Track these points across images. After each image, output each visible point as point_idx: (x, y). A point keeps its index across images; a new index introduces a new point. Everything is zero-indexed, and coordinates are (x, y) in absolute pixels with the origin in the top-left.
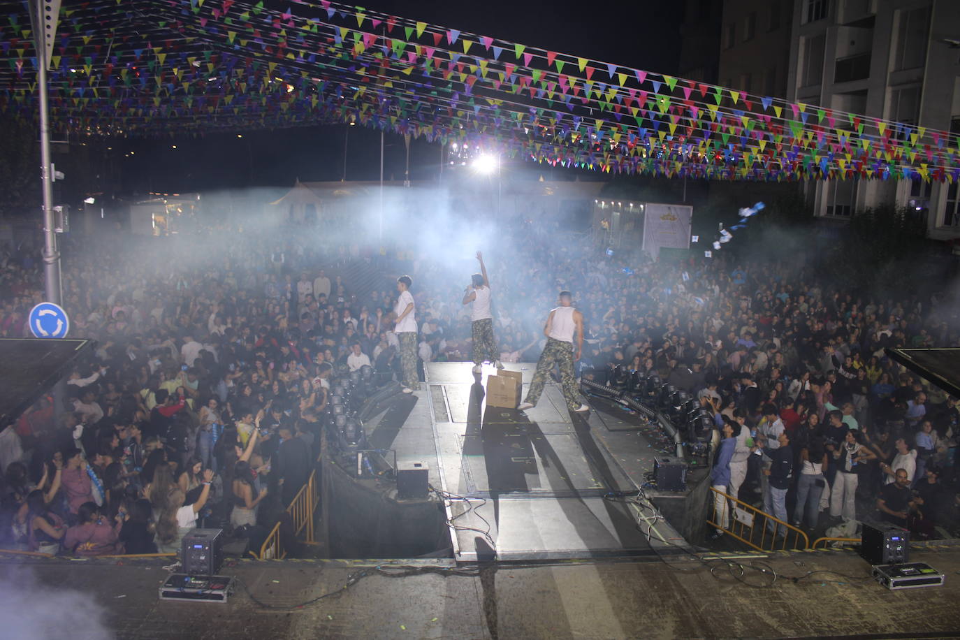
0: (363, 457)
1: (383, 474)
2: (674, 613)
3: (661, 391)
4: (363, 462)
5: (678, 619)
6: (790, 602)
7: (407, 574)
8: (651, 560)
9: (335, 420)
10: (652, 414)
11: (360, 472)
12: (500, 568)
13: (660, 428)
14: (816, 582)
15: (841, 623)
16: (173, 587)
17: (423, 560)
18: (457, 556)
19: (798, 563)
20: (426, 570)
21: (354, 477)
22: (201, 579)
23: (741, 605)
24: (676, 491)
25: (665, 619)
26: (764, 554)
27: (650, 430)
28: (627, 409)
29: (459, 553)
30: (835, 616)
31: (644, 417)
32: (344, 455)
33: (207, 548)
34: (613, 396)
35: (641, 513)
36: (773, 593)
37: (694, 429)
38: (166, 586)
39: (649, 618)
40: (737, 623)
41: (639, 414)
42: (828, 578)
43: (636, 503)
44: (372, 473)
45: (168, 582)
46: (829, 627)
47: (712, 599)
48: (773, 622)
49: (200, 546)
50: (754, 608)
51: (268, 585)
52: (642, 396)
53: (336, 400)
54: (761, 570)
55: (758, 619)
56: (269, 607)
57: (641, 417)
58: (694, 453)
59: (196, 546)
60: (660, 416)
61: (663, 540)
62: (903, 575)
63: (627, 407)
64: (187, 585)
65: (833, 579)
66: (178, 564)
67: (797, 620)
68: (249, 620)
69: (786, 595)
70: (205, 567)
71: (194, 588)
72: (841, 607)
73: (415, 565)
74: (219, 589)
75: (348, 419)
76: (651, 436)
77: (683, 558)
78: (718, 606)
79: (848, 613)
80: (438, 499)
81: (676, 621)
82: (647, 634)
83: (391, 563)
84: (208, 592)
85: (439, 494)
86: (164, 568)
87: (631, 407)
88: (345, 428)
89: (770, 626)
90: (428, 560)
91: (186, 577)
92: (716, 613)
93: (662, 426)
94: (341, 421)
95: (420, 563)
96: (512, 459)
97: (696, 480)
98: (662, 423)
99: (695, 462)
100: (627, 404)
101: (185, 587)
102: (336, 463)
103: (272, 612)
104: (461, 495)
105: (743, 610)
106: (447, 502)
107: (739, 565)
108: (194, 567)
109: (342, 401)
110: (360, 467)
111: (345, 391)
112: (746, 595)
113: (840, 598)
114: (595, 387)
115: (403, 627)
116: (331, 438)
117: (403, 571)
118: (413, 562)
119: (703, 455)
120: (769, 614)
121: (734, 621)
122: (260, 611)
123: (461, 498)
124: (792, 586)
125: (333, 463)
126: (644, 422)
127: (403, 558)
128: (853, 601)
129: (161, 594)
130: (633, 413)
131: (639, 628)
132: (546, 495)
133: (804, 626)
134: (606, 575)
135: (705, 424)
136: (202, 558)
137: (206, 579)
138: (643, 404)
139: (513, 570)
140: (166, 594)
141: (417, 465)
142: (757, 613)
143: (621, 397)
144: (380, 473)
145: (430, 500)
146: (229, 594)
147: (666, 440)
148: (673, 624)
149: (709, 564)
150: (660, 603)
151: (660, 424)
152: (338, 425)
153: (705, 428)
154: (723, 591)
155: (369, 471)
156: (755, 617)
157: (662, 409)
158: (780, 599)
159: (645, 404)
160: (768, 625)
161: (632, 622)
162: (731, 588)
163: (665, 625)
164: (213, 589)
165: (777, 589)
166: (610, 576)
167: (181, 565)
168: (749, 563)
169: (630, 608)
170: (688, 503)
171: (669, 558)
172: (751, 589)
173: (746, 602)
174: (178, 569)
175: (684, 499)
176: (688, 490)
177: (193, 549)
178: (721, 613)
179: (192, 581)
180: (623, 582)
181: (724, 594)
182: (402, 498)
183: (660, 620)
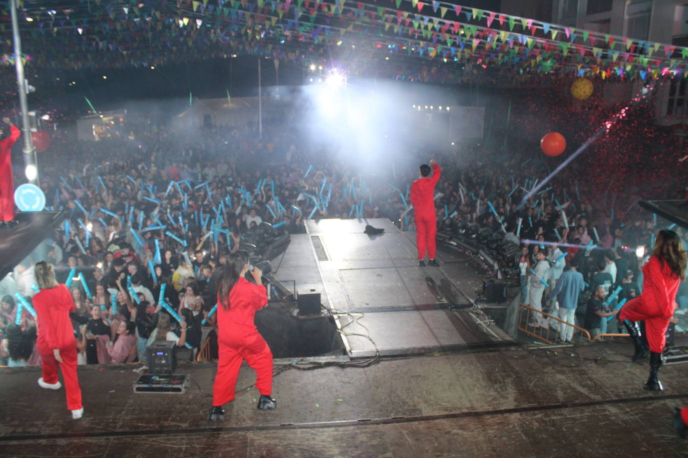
0: (271, 286)
1: (286, 298)
2: (513, 387)
4: (271, 290)
5: (516, 391)
6: (594, 376)
7: (314, 368)
8: (491, 351)
10: (474, 250)
12: (382, 361)
13: (482, 260)
14: (610, 362)
15: (632, 389)
16: (144, 383)
17: (326, 358)
18: (349, 354)
19: (596, 349)
20: (328, 364)
22: (163, 377)
23: (560, 379)
24: (499, 303)
25: (507, 392)
27: (474, 262)
28: (456, 248)
29: (350, 352)
30: (627, 385)
31: (469, 253)
33: (167, 354)
34: (445, 238)
35: (477, 319)
36: (581, 371)
38: (138, 384)
39: (495, 391)
40: (559, 392)
41: (465, 250)
42: (618, 359)
43: (473, 313)
44: (278, 297)
45: (140, 380)
46: (624, 392)
47: (538, 376)
48: (584, 391)
49: (162, 353)
50: (569, 381)
54: (570, 355)
55: (574, 390)
57: (467, 253)
58: (509, 277)
59: (158, 353)
60: (481, 251)
61: (496, 336)
62: (672, 354)
63: (456, 246)
64: (154, 382)
65: (622, 360)
66: (144, 367)
67: (601, 388)
68: (203, 405)
69: (591, 372)
70: (166, 368)
71: (159, 384)
72: (631, 378)
73: (320, 361)
74: (177, 384)
76: (475, 266)
77: (513, 348)
78: (543, 381)
79: (637, 382)
80: (329, 315)
81: (515, 393)
82: (495, 402)
83: (302, 360)
84: (170, 386)
85: (329, 310)
86: (134, 370)
87: (458, 246)
89: (583, 394)
90: (329, 357)
91: (152, 376)
92: (543, 386)
93: (483, 258)
95: (323, 359)
97: (512, 295)
98: (483, 256)
99: (510, 283)
100: (455, 244)
101: (152, 384)
104: (346, 311)
105: (561, 383)
106: (335, 317)
107: (553, 352)
108: (158, 369)
110: (269, 294)
112: (563, 373)
113: (629, 372)
115: (317, 405)
117: (311, 366)
118: (319, 359)
119: (515, 278)
120: (581, 385)
121: (556, 391)
123: (345, 313)
124: (593, 364)
126: (469, 256)
127: (310, 356)
128: (638, 374)
129: (134, 389)
130: (461, 250)
131: (490, 399)
132: (407, 309)
133: (607, 393)
136: (164, 362)
137: (167, 377)
138: (468, 244)
139: (393, 362)
140: (138, 389)
141: (312, 290)
142: (572, 385)
143: (451, 239)
144: (284, 298)
145: (323, 315)
146: (185, 388)
147: (487, 268)
148: (514, 395)
150: (502, 381)
151: (481, 257)
154: (545, 370)
155: (276, 297)
156: (570, 387)
158: (587, 375)
160: (581, 393)
161: (483, 394)
162: (551, 368)
163: (508, 396)
164: (173, 384)
165: (584, 368)
166: (463, 363)
167: (147, 368)
168: (561, 350)
169: (481, 385)
170: (508, 312)
171: (503, 349)
172: (565, 368)
173: (563, 377)
174: (145, 371)
175: (505, 309)
176: (508, 302)
177: (156, 356)
178: (547, 386)
179: (157, 378)
180: (473, 367)
181: (546, 373)
182: (302, 315)
183: (504, 392)
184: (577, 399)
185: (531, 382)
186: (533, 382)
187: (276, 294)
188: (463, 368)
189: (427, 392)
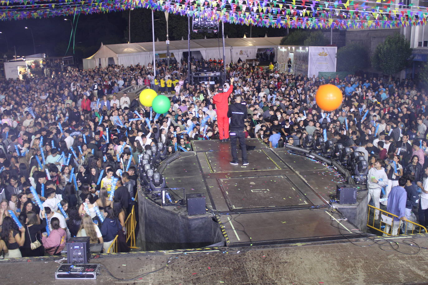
0: (165, 193)
1: (178, 202)
2: (362, 271)
3: (334, 148)
4: (166, 196)
5: (365, 274)
8: (344, 242)
9: (146, 173)
10: (329, 162)
11: (164, 202)
13: (335, 170)
16: (63, 271)
21: (160, 205)
22: (80, 266)
23: (401, 264)
24: (350, 204)
25: (358, 274)
26: (410, 236)
27: (329, 171)
28: (314, 160)
31: (325, 164)
32: (153, 193)
33: (82, 248)
34: (305, 153)
35: (332, 216)
36: (419, 257)
37: (357, 168)
38: (59, 272)
39: (348, 274)
40: (401, 274)
41: (322, 163)
43: (328, 211)
44: (171, 202)
45: (60, 269)
47: (383, 262)
48: (422, 273)
49: (78, 247)
50: (409, 266)
51: (119, 267)
52: (323, 152)
53: (145, 162)
54: (409, 245)
55: (413, 272)
56: (122, 280)
57: (323, 164)
58: (358, 183)
59: (75, 247)
60: (334, 163)
61: (349, 230)
63: (314, 159)
64: (71, 270)
66: (64, 259)
70: (81, 259)
71: (76, 271)
74: (90, 271)
75: (154, 172)
76: (331, 174)
77: (362, 240)
78: (387, 266)
82: (348, 283)
83: (191, 251)
84: (84, 273)
86: (56, 261)
87: (316, 159)
88: (153, 177)
89: (421, 276)
91: (71, 265)
92: (387, 269)
93: (336, 168)
94: (150, 173)
96: (252, 190)
97: (361, 197)
99: (359, 188)
100: (314, 157)
101: (71, 271)
102: (149, 198)
103: (124, 282)
105: (403, 267)
106: (217, 216)
107: (396, 243)
108: (75, 259)
109: (149, 162)
110: (164, 199)
111: (150, 157)
112: (403, 259)
114: (294, 149)
116: (144, 184)
119: (363, 183)
120: (419, 269)
121: (398, 274)
122: (118, 282)
125: (147, 198)
126: (325, 167)
129: (56, 276)
130: (318, 162)
131: (343, 280)
134: (319, 251)
135: (364, 165)
136: (80, 254)
137: (83, 266)
138: (324, 157)
140: (59, 276)
142: (411, 268)
143: (310, 153)
144: (176, 202)
146: (97, 274)
147: (339, 176)
148: (363, 277)
149: (378, 242)
150: (353, 265)
151: (335, 167)
152: (148, 175)
153: (364, 168)
154: (389, 257)
155: (169, 201)
156: (410, 271)
157: (335, 159)
158: (424, 260)
159: (325, 156)
160: (419, 275)
161: (338, 276)
162: (393, 255)
163: (358, 278)
164: (87, 272)
165: (421, 255)
166: (321, 252)
167: (66, 259)
168: (401, 241)
169: (336, 269)
170: (358, 211)
171: (354, 239)
172: (405, 255)
173: (404, 263)
174: (65, 262)
175: (356, 208)
176: (357, 203)
177: (74, 249)
178: (390, 270)
179: (75, 267)
180: (329, 255)
181: (390, 259)
182: (191, 215)
183: (355, 275)
184: (416, 280)
185: (377, 266)
186: (379, 267)
187: (170, 199)
188: (321, 256)
189: (292, 275)
